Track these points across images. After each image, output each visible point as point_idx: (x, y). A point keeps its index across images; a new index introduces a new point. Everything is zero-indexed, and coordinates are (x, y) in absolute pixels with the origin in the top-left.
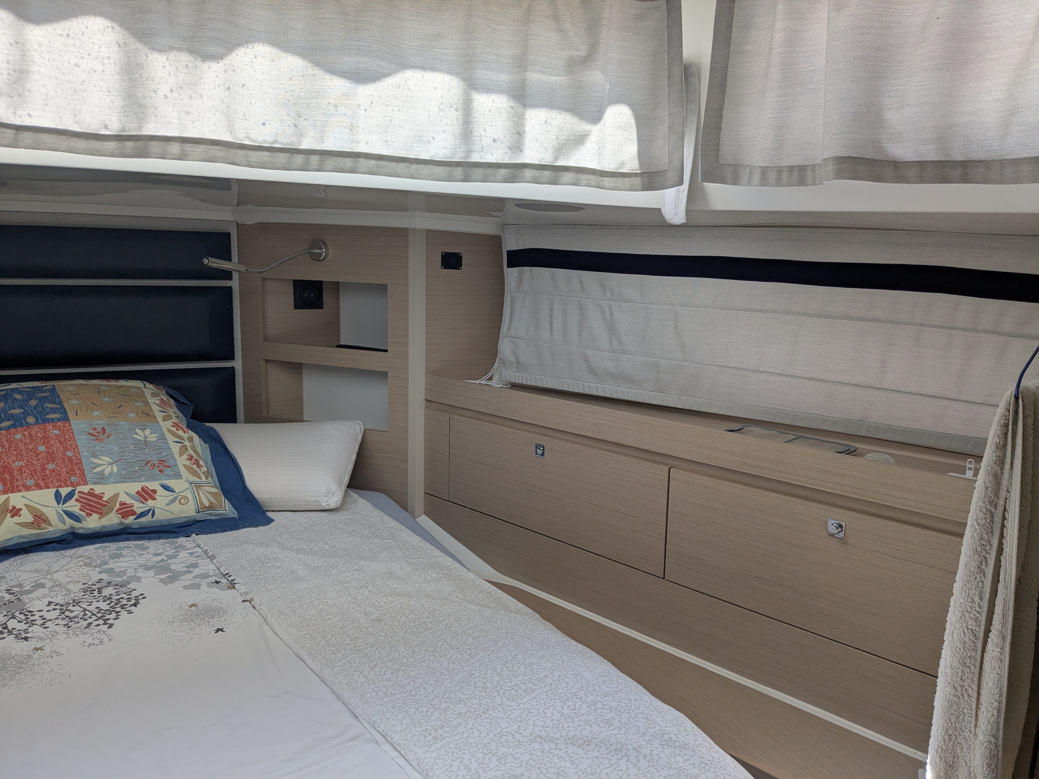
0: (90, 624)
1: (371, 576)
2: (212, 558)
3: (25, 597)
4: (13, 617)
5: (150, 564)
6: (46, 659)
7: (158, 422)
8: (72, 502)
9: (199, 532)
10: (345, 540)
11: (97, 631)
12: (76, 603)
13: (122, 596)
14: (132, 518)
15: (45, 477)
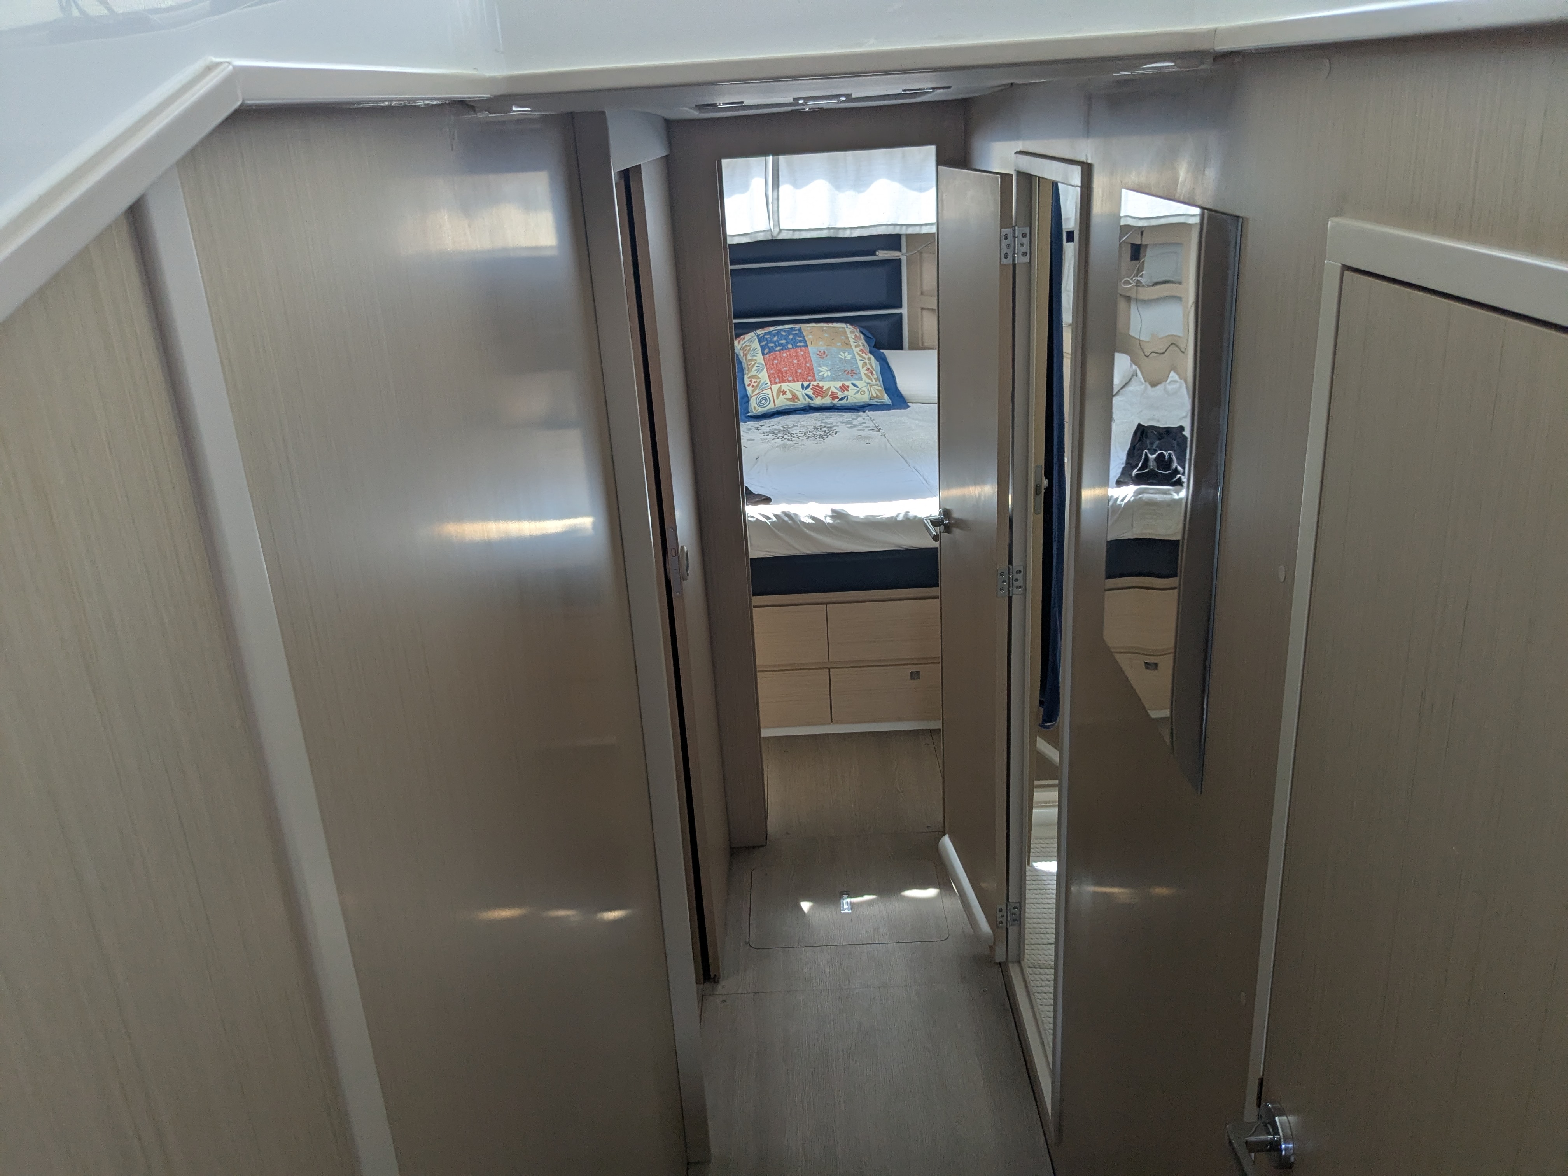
0: (815, 439)
2: (873, 420)
3: (789, 428)
6: (800, 447)
7: (852, 349)
8: (809, 389)
9: (869, 410)
11: (818, 441)
13: (830, 431)
14: (837, 400)
15: (797, 376)
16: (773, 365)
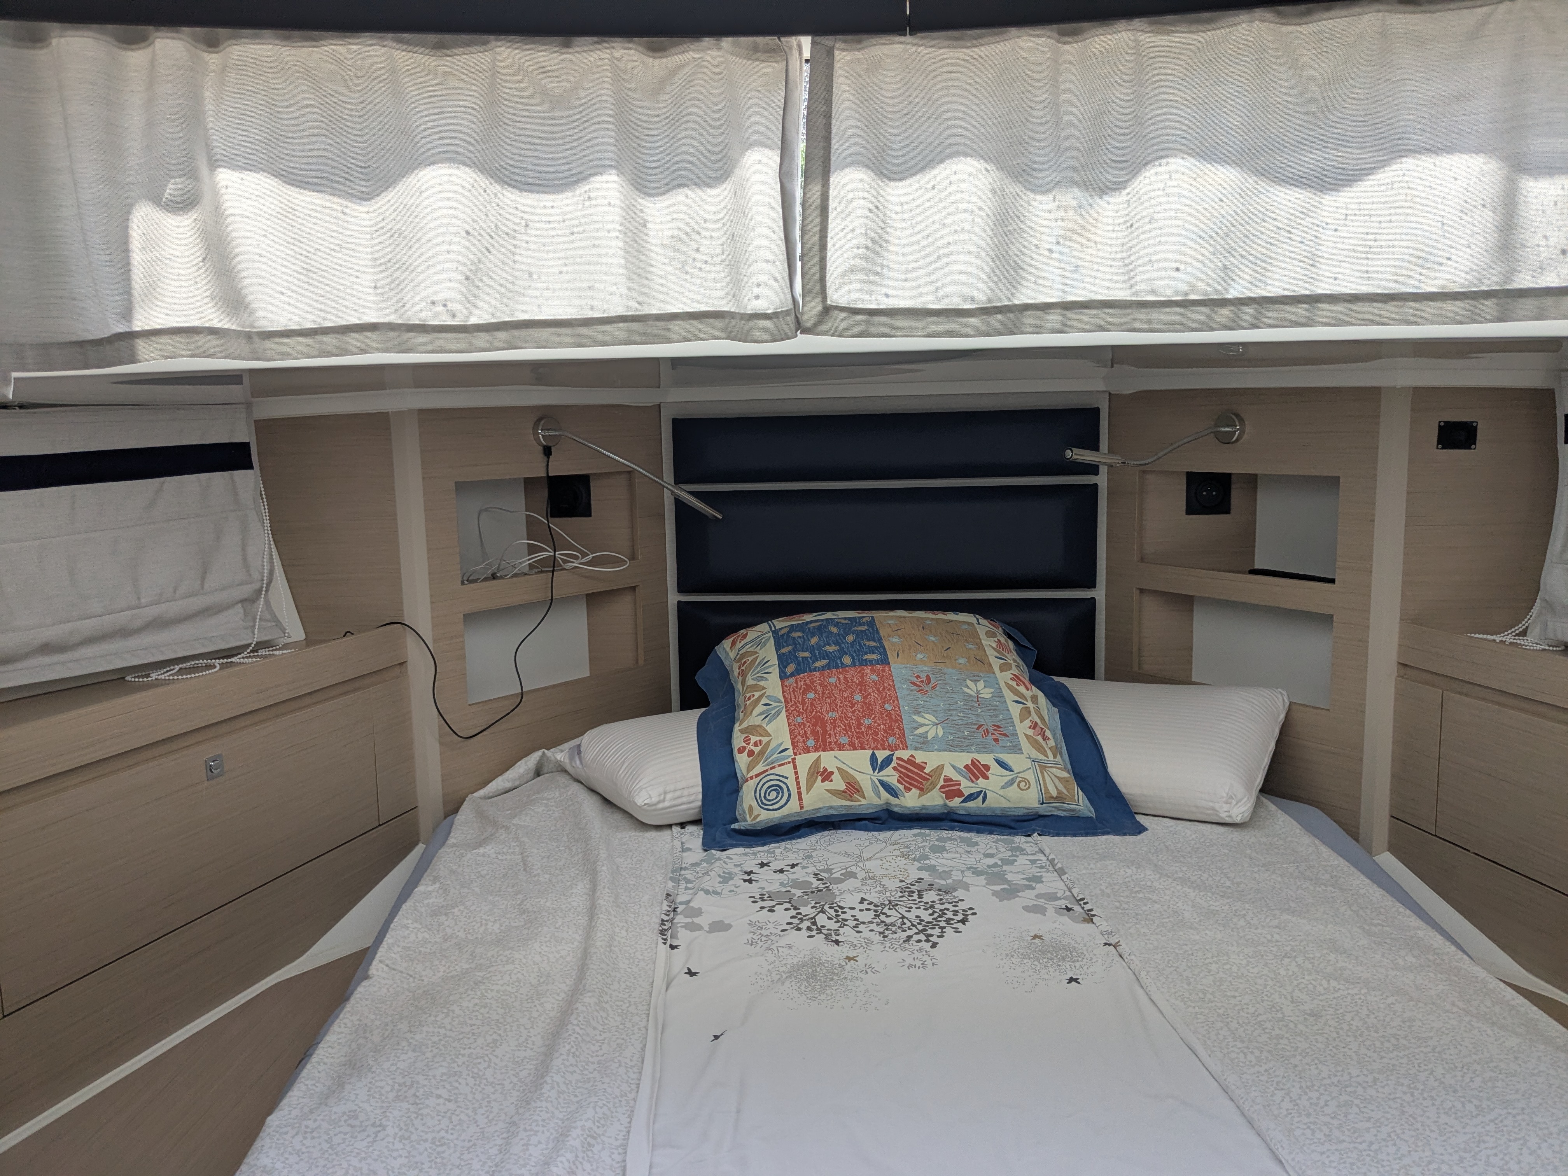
0: (909, 938)
1: (1301, 941)
2: (1061, 872)
3: (835, 886)
4: (823, 911)
5: (980, 867)
6: (860, 975)
7: (994, 673)
8: (889, 770)
9: (1042, 831)
10: (1256, 875)
11: (918, 948)
12: (893, 905)
13: (947, 906)
14: (958, 800)
15: (860, 735)
16: (803, 703)
